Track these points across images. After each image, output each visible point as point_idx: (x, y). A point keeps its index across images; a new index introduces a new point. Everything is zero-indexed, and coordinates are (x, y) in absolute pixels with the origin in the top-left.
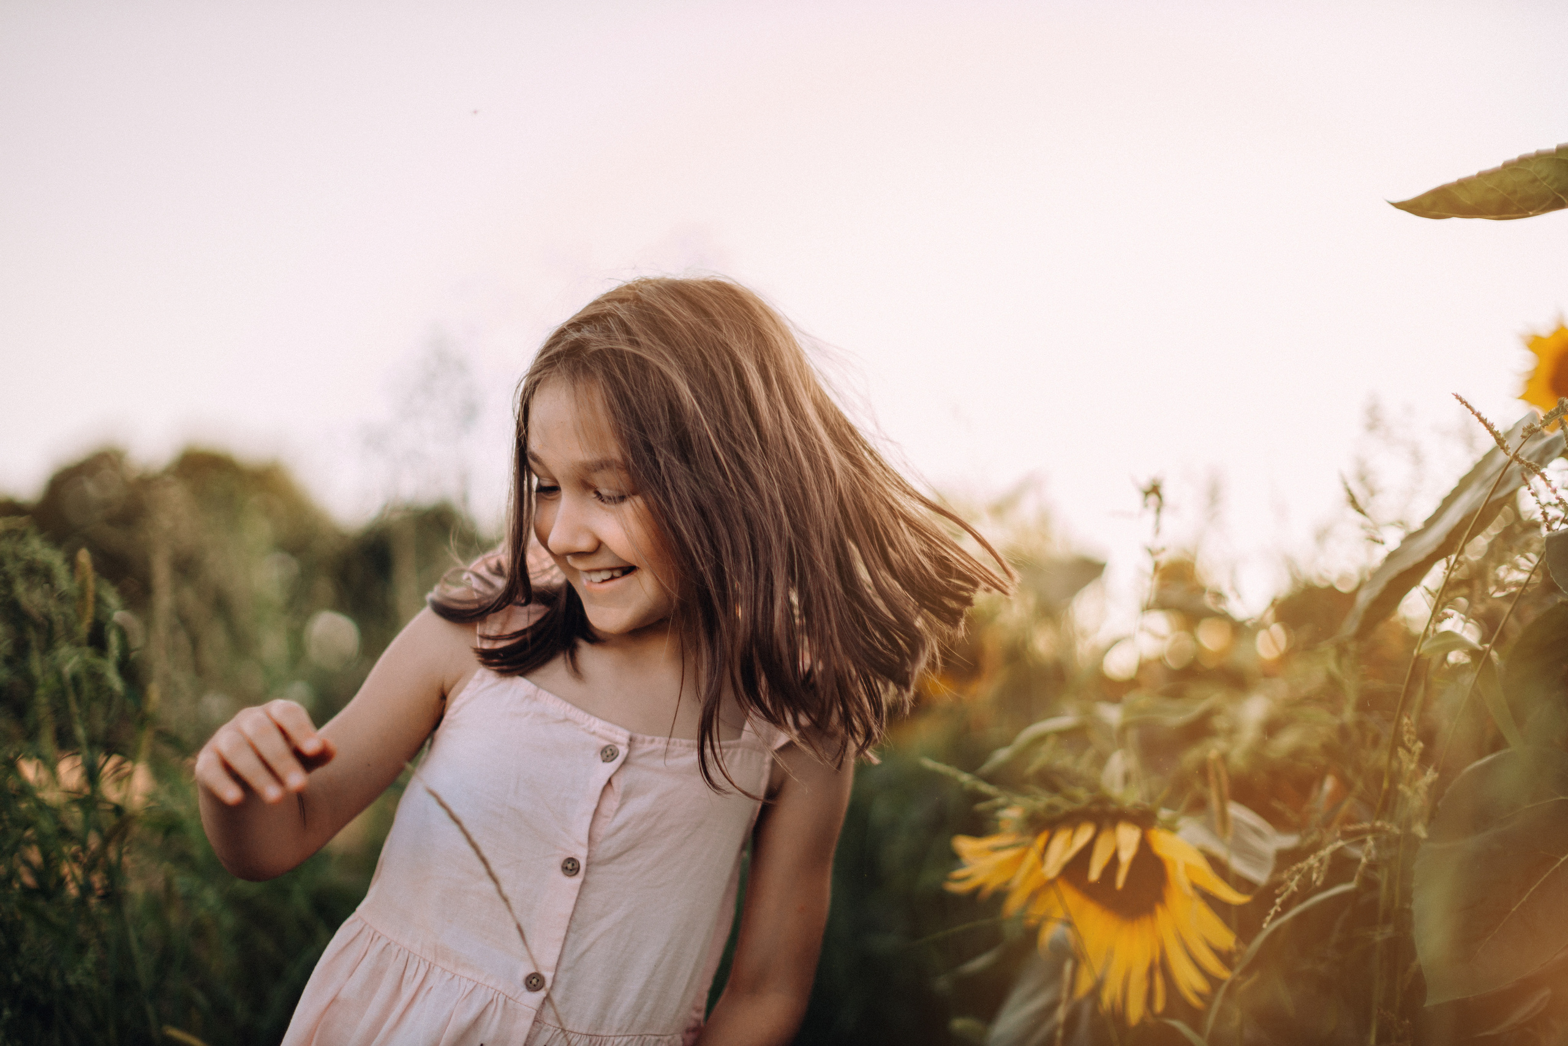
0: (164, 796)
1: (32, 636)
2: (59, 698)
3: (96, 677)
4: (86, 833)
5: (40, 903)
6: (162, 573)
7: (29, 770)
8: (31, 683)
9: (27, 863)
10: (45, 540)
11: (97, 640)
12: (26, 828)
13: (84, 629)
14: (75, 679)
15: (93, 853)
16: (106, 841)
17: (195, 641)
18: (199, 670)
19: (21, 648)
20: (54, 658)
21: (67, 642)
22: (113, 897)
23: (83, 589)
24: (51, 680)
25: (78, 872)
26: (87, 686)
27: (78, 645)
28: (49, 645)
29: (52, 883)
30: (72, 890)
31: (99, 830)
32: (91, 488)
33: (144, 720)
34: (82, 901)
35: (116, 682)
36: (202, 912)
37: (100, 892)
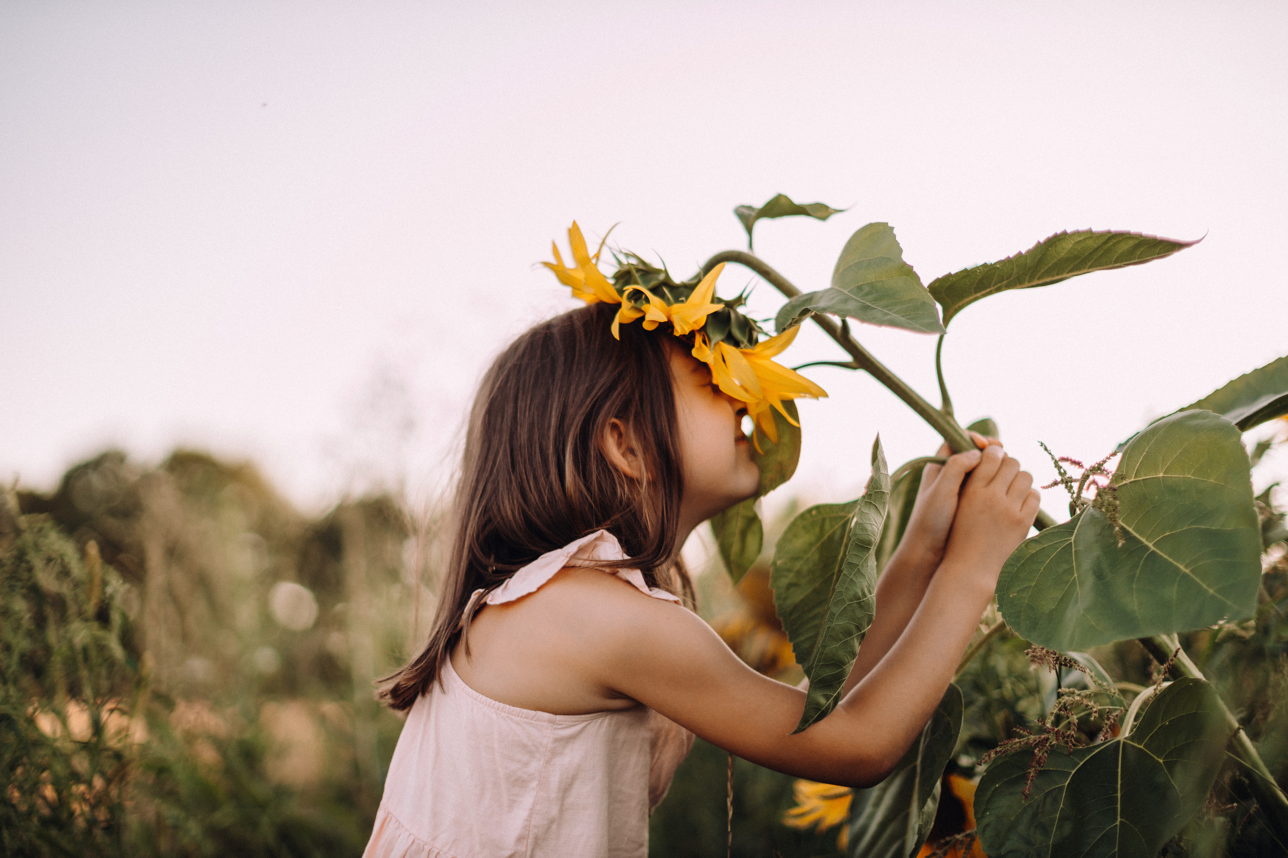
0: (155, 744)
1: (49, 611)
2: (71, 664)
3: (102, 648)
4: (92, 777)
5: (54, 832)
6: (155, 556)
7: (46, 724)
8: (48, 650)
9: (44, 798)
10: (60, 531)
11: (103, 616)
12: (43, 770)
13: (91, 608)
14: (85, 650)
15: (98, 792)
16: (108, 781)
17: (182, 612)
18: (185, 637)
19: (40, 621)
20: (66, 632)
21: (78, 617)
22: (113, 828)
23: (91, 576)
24: (64, 649)
25: (86, 808)
26: (93, 653)
27: (86, 620)
28: (63, 619)
29: (64, 816)
30: (81, 823)
31: (103, 774)
32: (96, 480)
33: (140, 683)
34: (89, 832)
35: (118, 651)
36: (186, 841)
37: (103, 825)
